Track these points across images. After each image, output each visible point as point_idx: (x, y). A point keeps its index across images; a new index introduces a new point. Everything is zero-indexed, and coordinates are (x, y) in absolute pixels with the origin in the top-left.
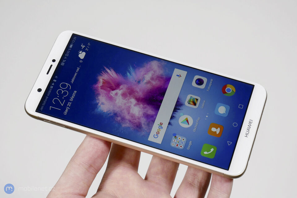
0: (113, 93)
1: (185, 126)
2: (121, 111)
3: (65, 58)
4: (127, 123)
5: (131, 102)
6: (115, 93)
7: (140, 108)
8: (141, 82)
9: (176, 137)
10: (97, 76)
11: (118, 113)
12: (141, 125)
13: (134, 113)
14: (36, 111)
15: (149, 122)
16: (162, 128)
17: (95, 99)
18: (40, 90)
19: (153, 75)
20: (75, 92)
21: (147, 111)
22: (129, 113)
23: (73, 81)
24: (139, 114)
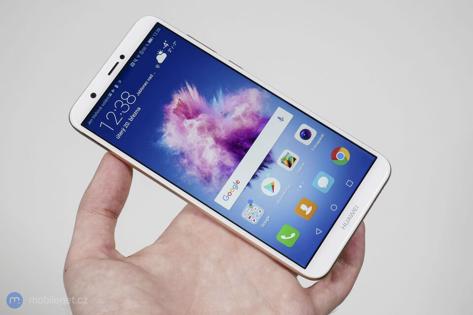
0: (187, 122)
1: (268, 193)
2: (191, 151)
3: (139, 56)
4: (194, 170)
5: (207, 142)
6: (190, 123)
7: (216, 153)
8: (228, 116)
9: (251, 205)
10: (173, 93)
11: (186, 154)
12: (211, 178)
13: (207, 158)
14: (81, 125)
15: (223, 176)
16: (237, 188)
17: (162, 126)
18: (93, 96)
19: (246, 110)
20: (139, 109)
21: (225, 159)
22: (200, 157)
23: (140, 92)
24: (212, 162)
